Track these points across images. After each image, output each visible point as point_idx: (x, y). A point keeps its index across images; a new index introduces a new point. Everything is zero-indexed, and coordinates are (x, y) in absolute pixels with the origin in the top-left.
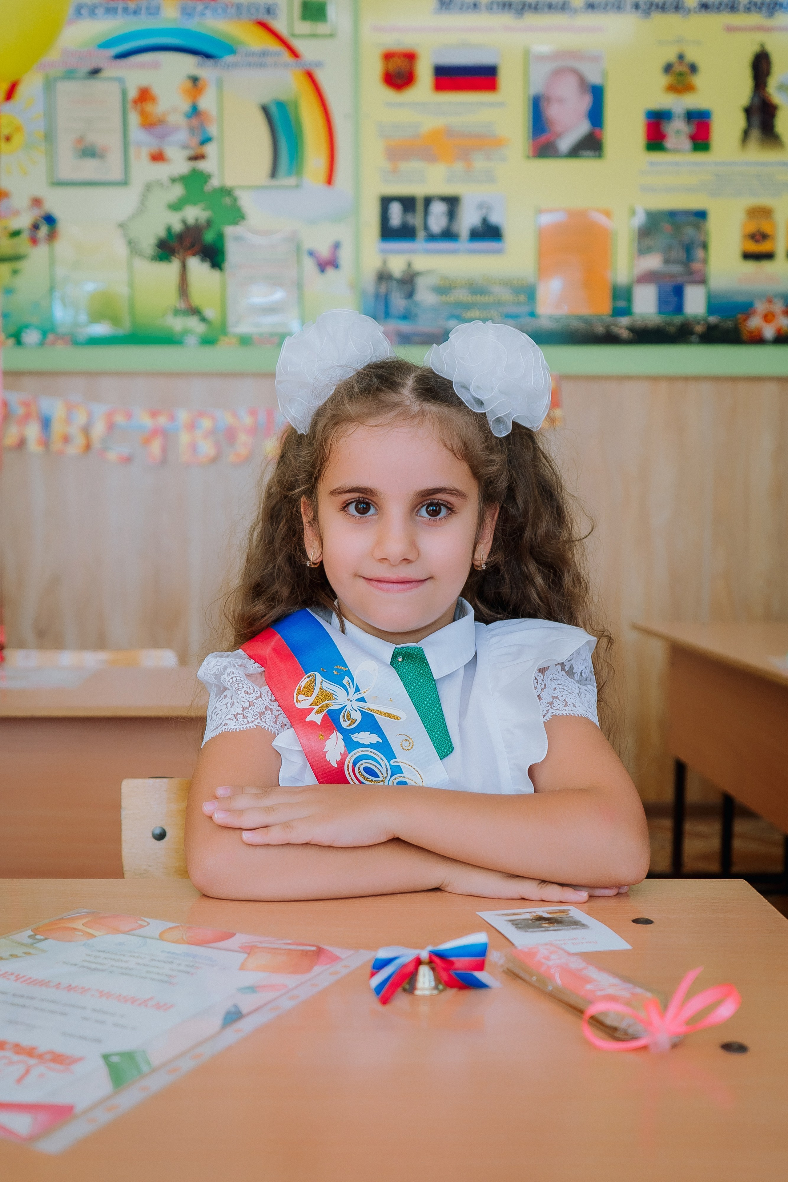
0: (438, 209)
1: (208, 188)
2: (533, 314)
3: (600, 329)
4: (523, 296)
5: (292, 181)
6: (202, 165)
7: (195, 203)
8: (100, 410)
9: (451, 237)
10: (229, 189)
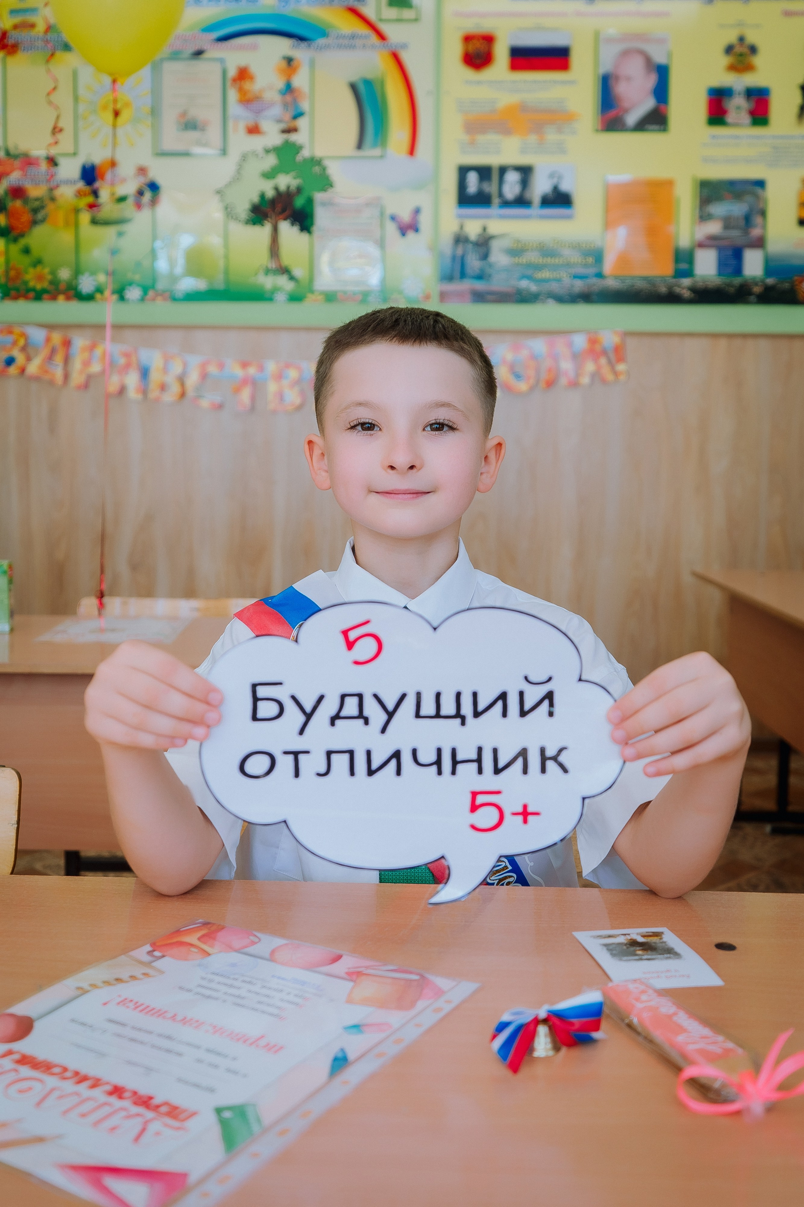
0: (512, 178)
1: (299, 158)
2: (600, 275)
3: (663, 290)
4: (591, 259)
5: (377, 152)
6: (293, 137)
7: (287, 173)
8: (194, 361)
9: (525, 204)
10: (318, 159)
